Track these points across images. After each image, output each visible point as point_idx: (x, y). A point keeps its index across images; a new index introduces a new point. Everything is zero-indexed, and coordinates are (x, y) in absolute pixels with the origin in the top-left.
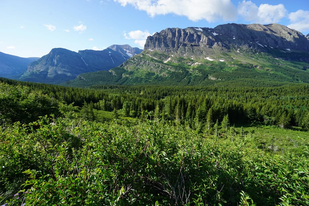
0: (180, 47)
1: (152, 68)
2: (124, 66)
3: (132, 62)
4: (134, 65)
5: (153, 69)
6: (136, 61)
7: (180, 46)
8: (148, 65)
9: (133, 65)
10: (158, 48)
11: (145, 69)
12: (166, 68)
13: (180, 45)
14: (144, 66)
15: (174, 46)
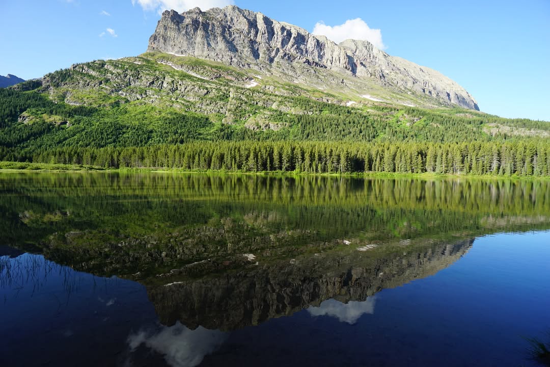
0: (275, 59)
1: (192, 100)
2: (48, 87)
3: (90, 76)
4: (103, 86)
5: (198, 105)
6: (112, 74)
7: (274, 57)
8: (173, 91)
9: (97, 87)
10: (203, 51)
11: (157, 104)
12: (260, 104)
13: (276, 54)
14: (150, 92)
15: (256, 55)
